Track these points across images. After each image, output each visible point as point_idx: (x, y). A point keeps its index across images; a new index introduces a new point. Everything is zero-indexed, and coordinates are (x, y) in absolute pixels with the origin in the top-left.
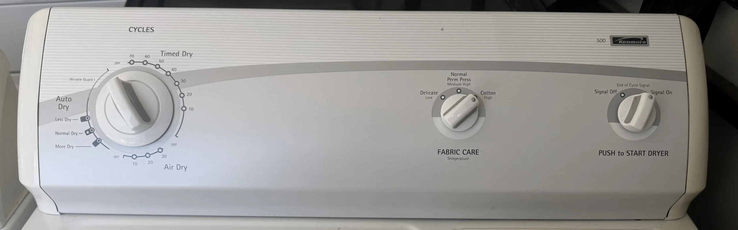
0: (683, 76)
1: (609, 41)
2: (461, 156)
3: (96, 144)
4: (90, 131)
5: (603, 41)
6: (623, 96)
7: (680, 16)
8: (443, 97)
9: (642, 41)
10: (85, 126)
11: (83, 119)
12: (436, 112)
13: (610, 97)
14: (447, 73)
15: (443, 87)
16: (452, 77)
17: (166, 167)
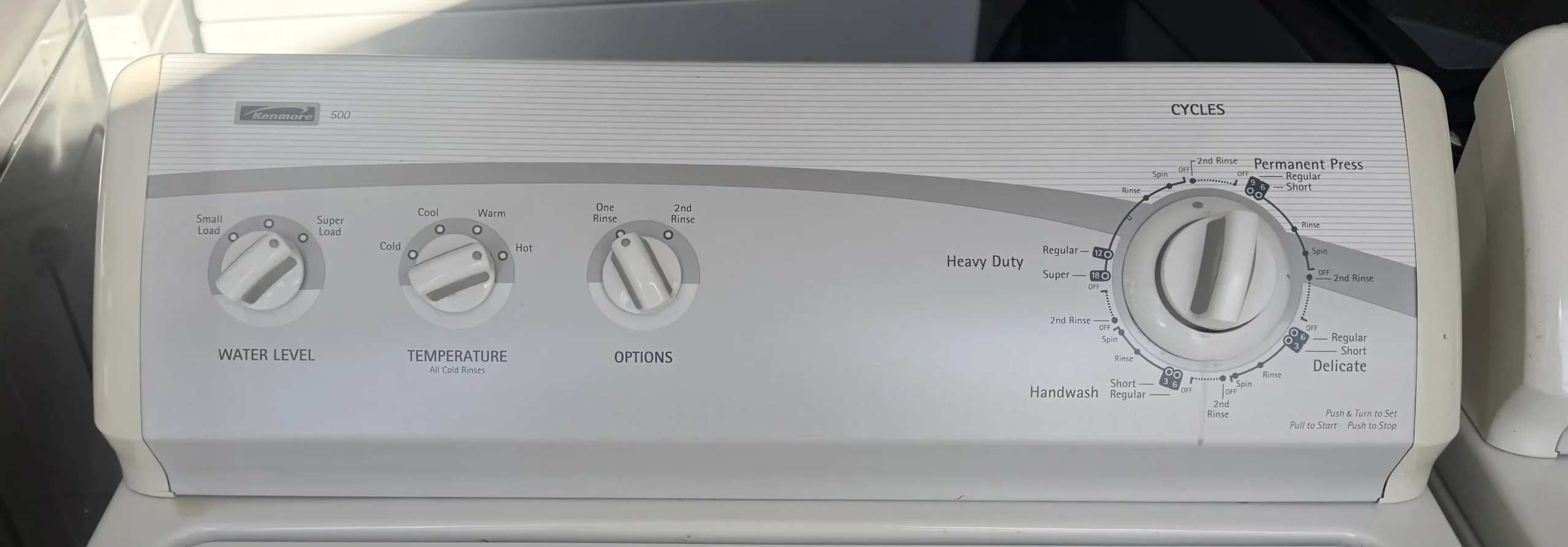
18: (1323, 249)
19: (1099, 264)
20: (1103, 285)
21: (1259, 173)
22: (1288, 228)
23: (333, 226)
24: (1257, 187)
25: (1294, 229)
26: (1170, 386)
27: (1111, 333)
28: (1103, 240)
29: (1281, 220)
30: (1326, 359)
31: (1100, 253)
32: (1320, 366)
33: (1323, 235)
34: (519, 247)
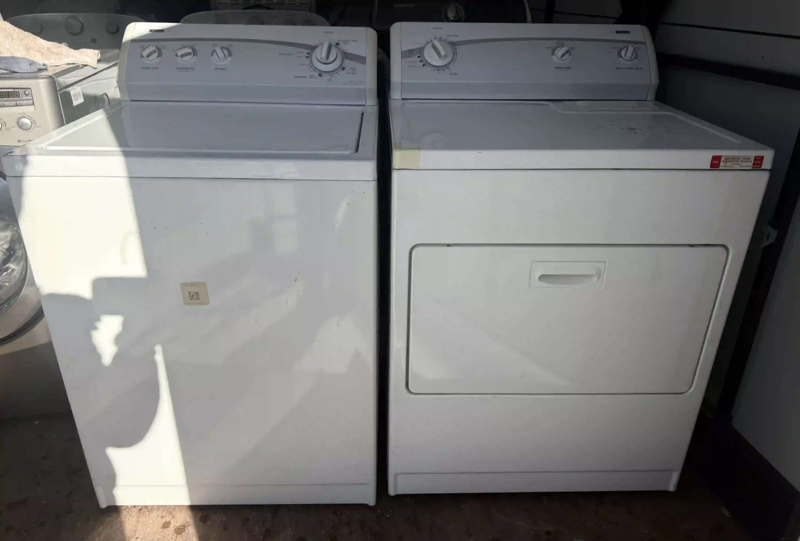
0: (644, 43)
1: (615, 32)
2: (564, 69)
3: (423, 65)
4: (421, 61)
5: (613, 32)
6: (622, 49)
7: (641, 26)
8: (555, 49)
9: (628, 32)
10: (420, 59)
11: (419, 57)
12: (553, 53)
13: (617, 50)
14: (556, 41)
15: (554, 46)
16: (558, 43)
17: (450, 74)
18: (349, 54)
19: (307, 55)
20: (308, 59)
21: (339, 42)
22: (343, 51)
23: (164, 47)
24: (338, 44)
25: (344, 50)
26: (320, 76)
27: (310, 67)
28: (308, 51)
29: (342, 49)
30: (349, 72)
31: (308, 53)
32: (348, 73)
33: (349, 51)
34: (199, 51)
